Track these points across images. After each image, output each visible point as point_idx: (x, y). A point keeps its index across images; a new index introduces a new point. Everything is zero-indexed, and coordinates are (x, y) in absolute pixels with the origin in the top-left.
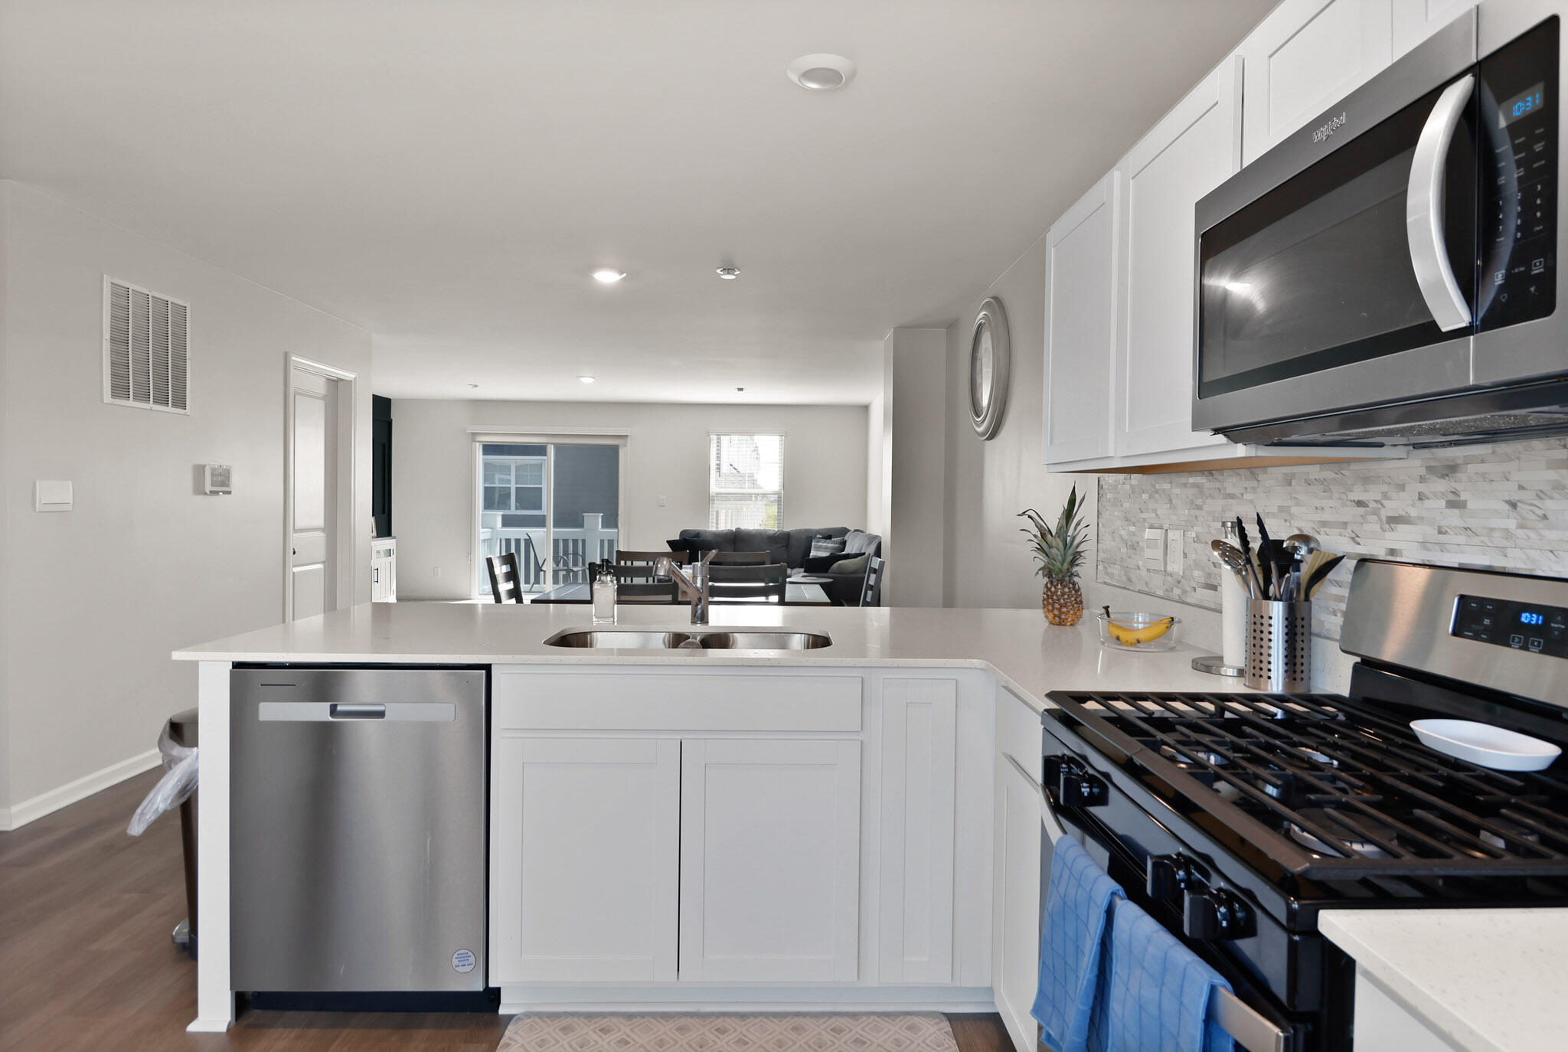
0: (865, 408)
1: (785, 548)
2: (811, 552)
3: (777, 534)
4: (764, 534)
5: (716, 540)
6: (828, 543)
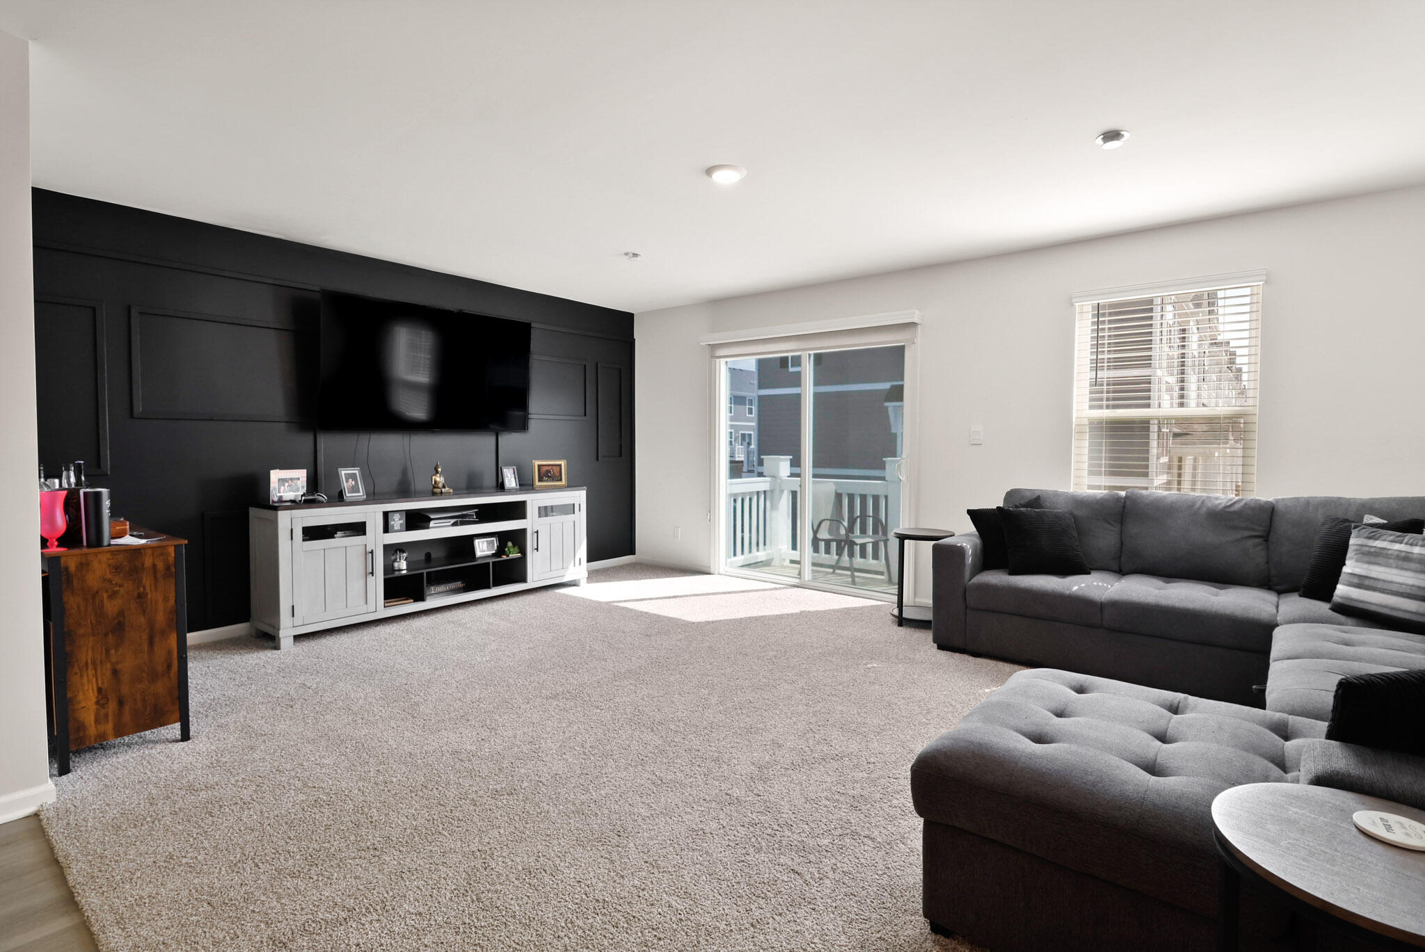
1: (1257, 541)
2: (1347, 562)
3: (1237, 507)
4: (1198, 505)
5: (1076, 512)
6: (1411, 545)
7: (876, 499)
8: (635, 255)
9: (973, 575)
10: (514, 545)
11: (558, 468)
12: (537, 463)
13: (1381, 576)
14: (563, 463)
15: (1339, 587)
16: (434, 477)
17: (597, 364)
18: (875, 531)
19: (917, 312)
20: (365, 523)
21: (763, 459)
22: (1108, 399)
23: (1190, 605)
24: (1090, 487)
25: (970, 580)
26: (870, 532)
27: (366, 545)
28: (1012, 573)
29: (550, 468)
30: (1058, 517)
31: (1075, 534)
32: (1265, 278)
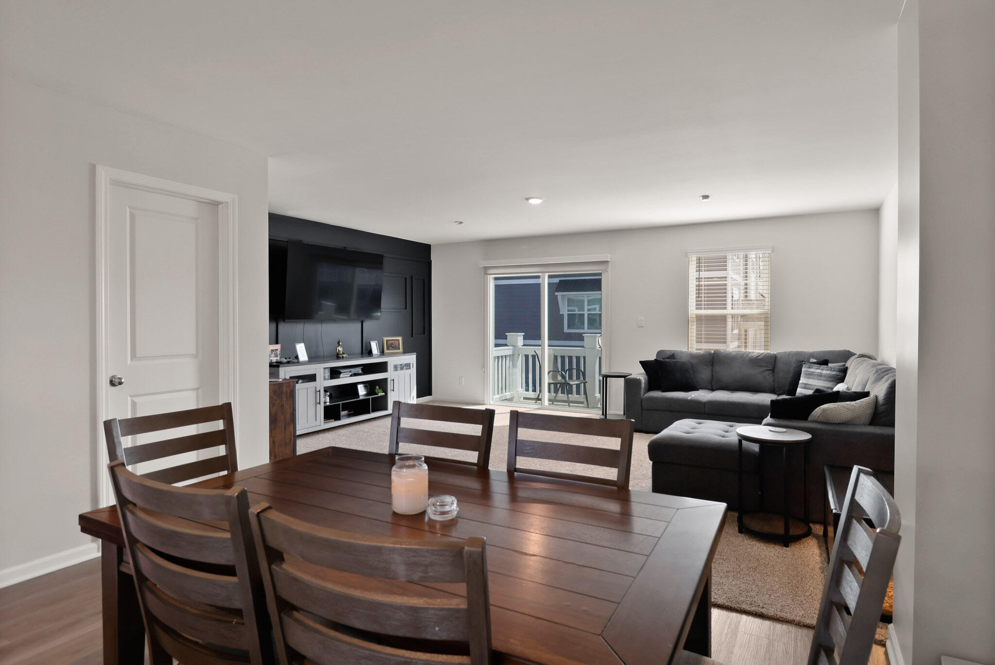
0: (875, 212)
1: (770, 372)
2: (801, 379)
3: (761, 357)
4: (745, 356)
5: (691, 361)
6: (823, 370)
7: (578, 358)
8: (461, 223)
9: (645, 393)
10: (380, 388)
11: (397, 342)
12: (385, 339)
13: (812, 384)
14: (400, 338)
15: (798, 389)
16: (338, 348)
17: (412, 277)
18: (578, 378)
19: (609, 255)
20: (315, 375)
21: (507, 335)
22: (704, 305)
23: (741, 401)
24: (697, 349)
25: (644, 395)
26: (575, 378)
27: (316, 387)
28: (663, 391)
29: (393, 342)
30: (683, 363)
31: (692, 372)
32: (771, 249)
